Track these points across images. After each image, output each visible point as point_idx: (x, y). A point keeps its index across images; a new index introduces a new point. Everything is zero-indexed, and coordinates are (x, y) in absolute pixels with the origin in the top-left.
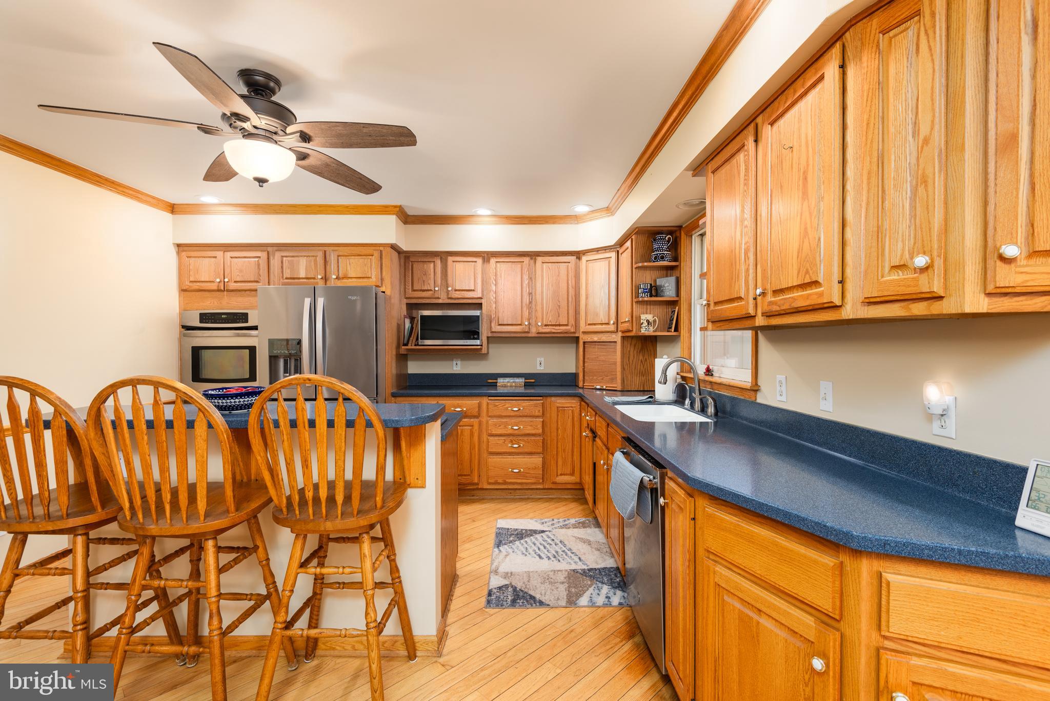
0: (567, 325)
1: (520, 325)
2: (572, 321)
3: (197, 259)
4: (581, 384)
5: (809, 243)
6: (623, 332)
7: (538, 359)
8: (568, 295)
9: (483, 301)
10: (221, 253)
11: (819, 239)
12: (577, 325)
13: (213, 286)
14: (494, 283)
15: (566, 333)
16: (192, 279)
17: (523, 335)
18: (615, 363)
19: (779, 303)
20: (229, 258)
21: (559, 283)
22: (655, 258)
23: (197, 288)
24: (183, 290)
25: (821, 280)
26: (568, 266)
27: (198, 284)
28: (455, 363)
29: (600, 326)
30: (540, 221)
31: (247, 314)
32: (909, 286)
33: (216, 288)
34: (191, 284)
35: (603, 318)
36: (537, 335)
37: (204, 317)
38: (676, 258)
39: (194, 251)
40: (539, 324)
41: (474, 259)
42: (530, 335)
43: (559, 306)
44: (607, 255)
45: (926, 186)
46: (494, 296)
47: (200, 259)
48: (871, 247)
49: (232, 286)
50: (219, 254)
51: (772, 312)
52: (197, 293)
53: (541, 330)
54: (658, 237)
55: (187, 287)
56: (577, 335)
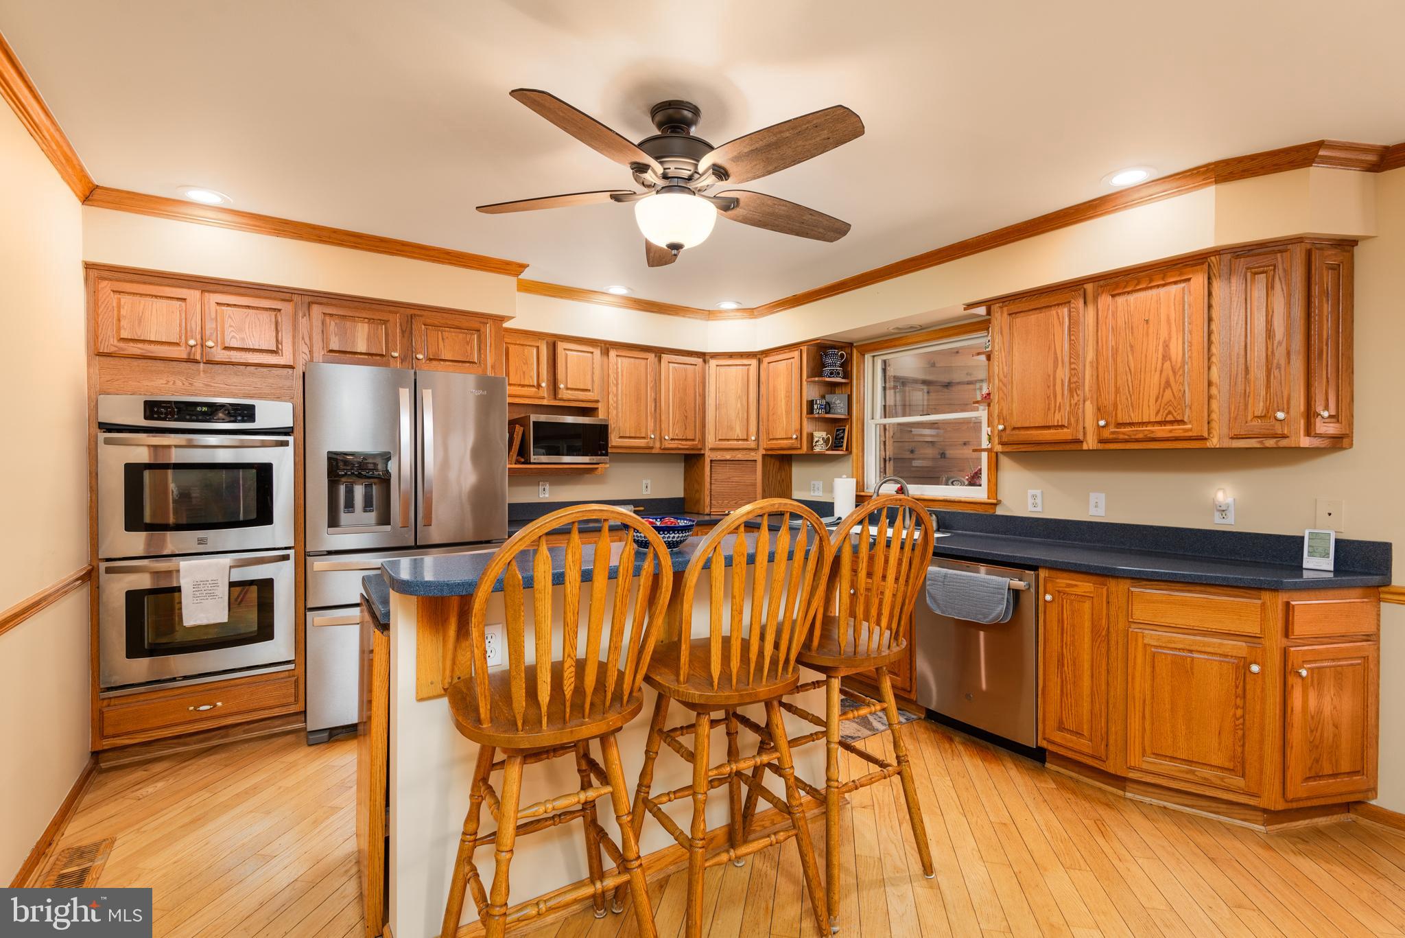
0: (693, 440)
1: (644, 438)
2: (698, 436)
3: (137, 298)
4: (707, 511)
5: (1173, 393)
6: (766, 450)
7: (644, 482)
8: (695, 404)
9: (600, 405)
10: (197, 293)
11: (1184, 391)
12: (703, 440)
13: (180, 352)
14: (615, 382)
15: (692, 449)
16: (124, 335)
17: (647, 451)
18: (754, 485)
19: (1128, 433)
20: (213, 306)
21: (686, 390)
22: (831, 373)
23: (138, 352)
24: (98, 353)
25: (1186, 420)
26: (695, 369)
27: (140, 345)
28: (541, 488)
29: (735, 442)
30: (671, 311)
31: (252, 408)
32: (1268, 429)
33: (184, 356)
34: (122, 345)
35: (738, 432)
36: (661, 452)
37: (153, 409)
38: (847, 375)
39: (132, 282)
40: (667, 438)
41: (591, 349)
42: (654, 451)
43: (686, 417)
44: (746, 362)
45: (1280, 370)
46: (615, 399)
47: (148, 299)
48: (1240, 403)
49: (221, 355)
50: (193, 295)
51: (1118, 439)
52: (135, 363)
53: (667, 446)
54: (830, 351)
55: (113, 349)
56: (702, 452)
